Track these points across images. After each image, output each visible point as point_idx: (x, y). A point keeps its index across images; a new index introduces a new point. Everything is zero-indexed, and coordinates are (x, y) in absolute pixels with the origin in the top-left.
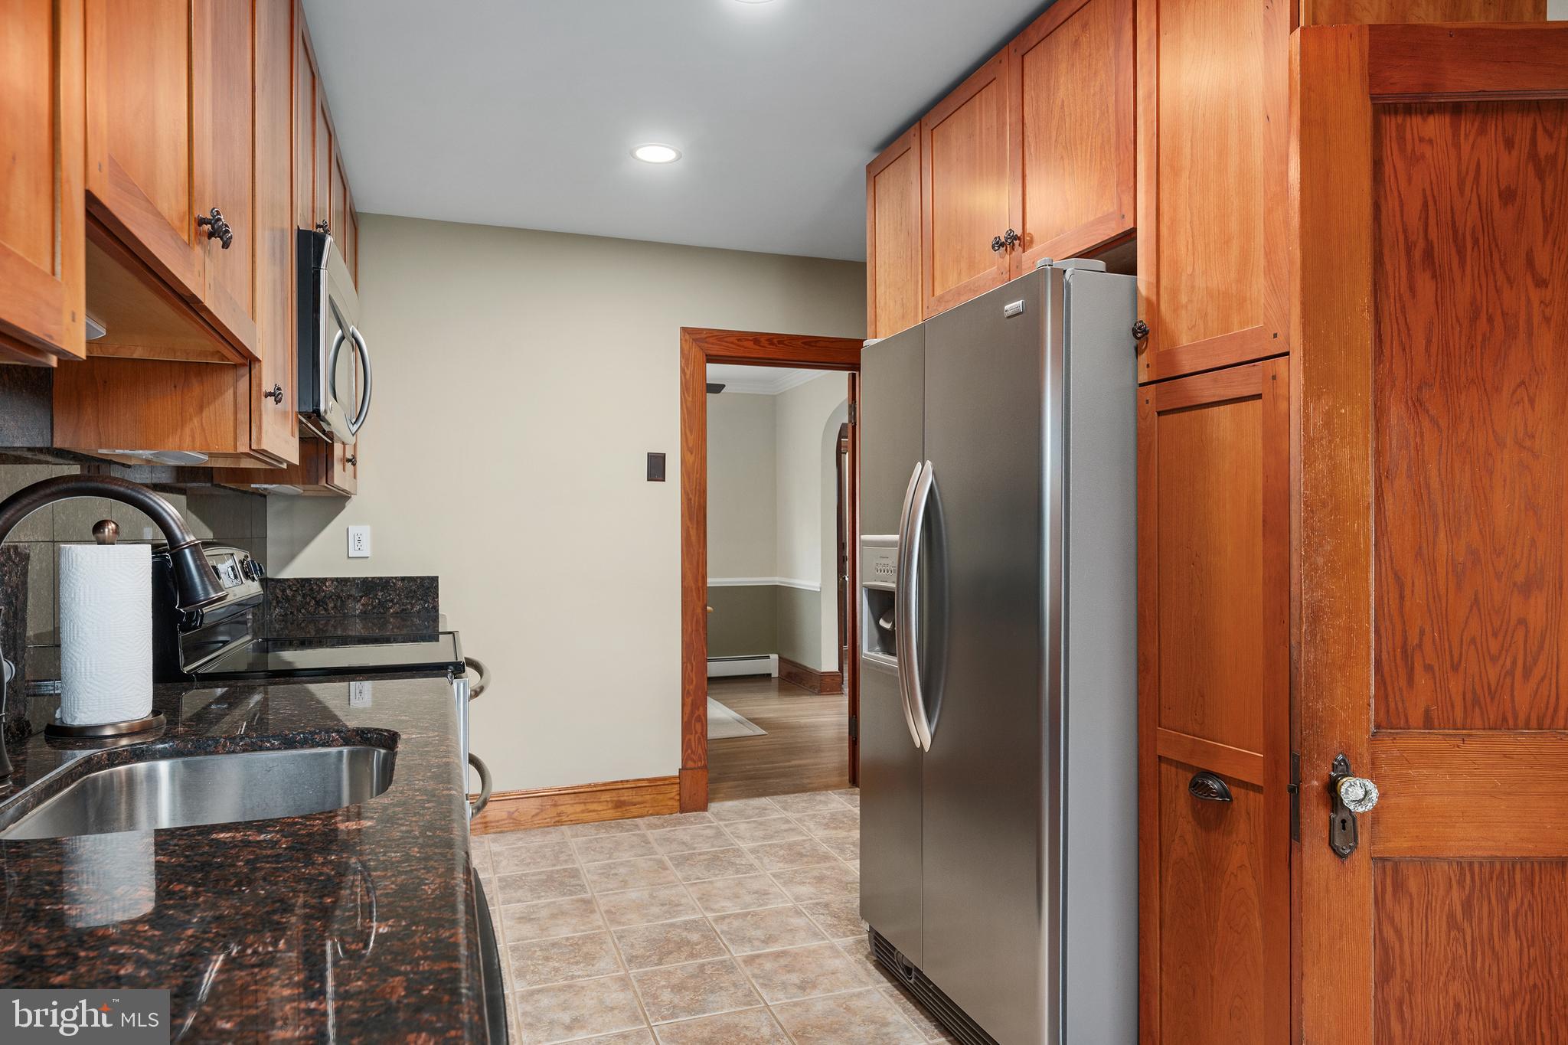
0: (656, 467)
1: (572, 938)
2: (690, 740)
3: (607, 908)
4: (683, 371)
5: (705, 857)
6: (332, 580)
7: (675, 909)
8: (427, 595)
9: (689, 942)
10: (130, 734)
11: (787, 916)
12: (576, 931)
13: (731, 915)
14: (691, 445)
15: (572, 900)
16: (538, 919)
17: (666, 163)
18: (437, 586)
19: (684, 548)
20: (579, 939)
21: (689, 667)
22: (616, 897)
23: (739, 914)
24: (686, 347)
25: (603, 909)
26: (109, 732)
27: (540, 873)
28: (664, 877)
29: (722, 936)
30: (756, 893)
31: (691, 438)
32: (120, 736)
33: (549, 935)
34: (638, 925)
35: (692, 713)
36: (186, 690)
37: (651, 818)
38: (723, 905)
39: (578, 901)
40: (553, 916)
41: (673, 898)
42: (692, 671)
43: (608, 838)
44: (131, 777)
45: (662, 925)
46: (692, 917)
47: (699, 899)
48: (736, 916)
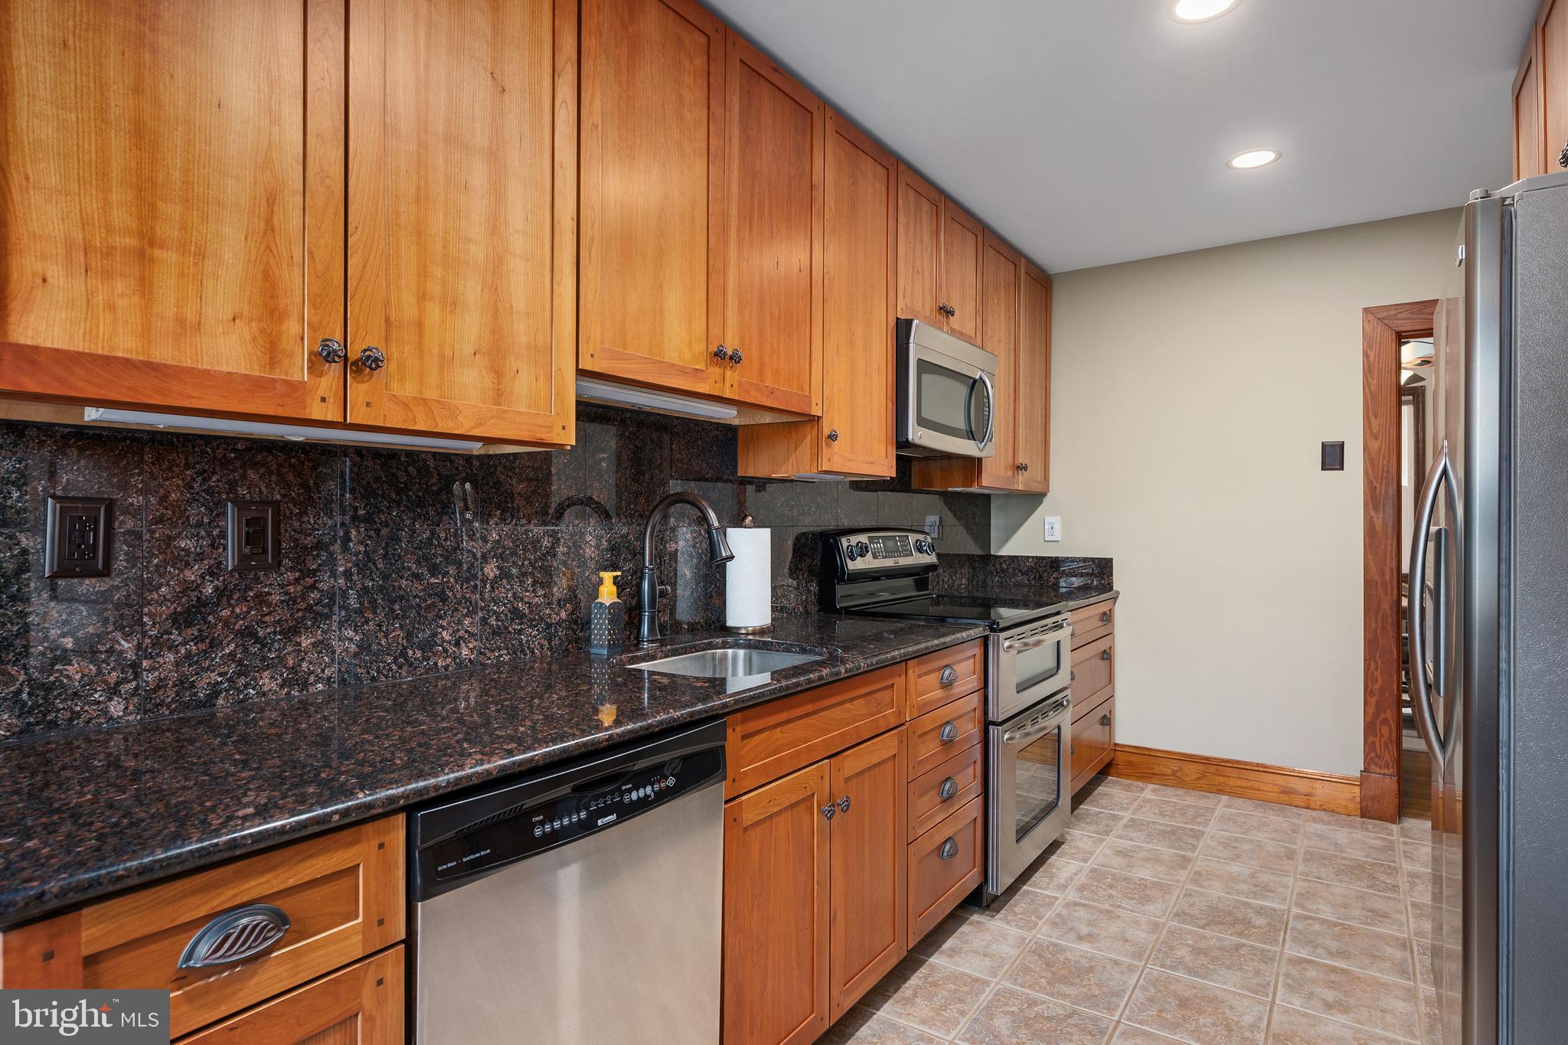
0: (1332, 456)
1: (1145, 880)
2: (1374, 742)
3: (1199, 870)
4: (1366, 355)
5: (1348, 862)
6: (1033, 557)
7: (1264, 893)
8: (1104, 574)
9: (1249, 923)
10: (754, 633)
11: (1387, 944)
12: (1154, 877)
13: (1318, 918)
14: (1375, 431)
15: (1176, 854)
16: (1133, 857)
17: (1266, 165)
18: (1112, 566)
19: (1367, 539)
20: (1152, 882)
21: (1373, 665)
22: (1217, 864)
23: (1328, 921)
24: (1369, 328)
25: (1196, 869)
26: (743, 631)
27: (1167, 825)
28: (1283, 865)
29: (1289, 931)
30: (1373, 911)
31: (1375, 423)
32: (748, 634)
33: (1130, 872)
34: (1215, 892)
35: (1376, 715)
36: (840, 619)
37: (1323, 813)
38: (1320, 907)
39: (1179, 856)
40: (1148, 859)
41: (1271, 885)
42: (1376, 670)
43: (1259, 817)
44: (724, 657)
45: (1238, 900)
46: (1273, 905)
47: (1298, 894)
48: (1323, 921)
